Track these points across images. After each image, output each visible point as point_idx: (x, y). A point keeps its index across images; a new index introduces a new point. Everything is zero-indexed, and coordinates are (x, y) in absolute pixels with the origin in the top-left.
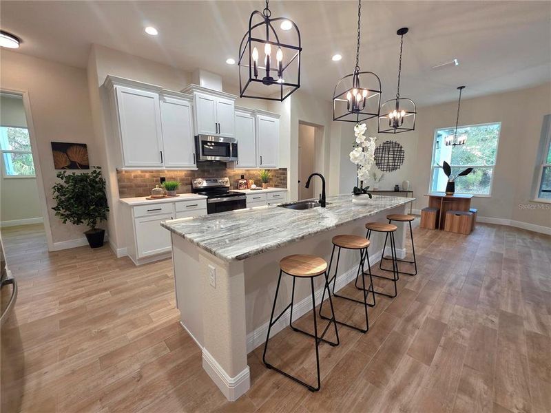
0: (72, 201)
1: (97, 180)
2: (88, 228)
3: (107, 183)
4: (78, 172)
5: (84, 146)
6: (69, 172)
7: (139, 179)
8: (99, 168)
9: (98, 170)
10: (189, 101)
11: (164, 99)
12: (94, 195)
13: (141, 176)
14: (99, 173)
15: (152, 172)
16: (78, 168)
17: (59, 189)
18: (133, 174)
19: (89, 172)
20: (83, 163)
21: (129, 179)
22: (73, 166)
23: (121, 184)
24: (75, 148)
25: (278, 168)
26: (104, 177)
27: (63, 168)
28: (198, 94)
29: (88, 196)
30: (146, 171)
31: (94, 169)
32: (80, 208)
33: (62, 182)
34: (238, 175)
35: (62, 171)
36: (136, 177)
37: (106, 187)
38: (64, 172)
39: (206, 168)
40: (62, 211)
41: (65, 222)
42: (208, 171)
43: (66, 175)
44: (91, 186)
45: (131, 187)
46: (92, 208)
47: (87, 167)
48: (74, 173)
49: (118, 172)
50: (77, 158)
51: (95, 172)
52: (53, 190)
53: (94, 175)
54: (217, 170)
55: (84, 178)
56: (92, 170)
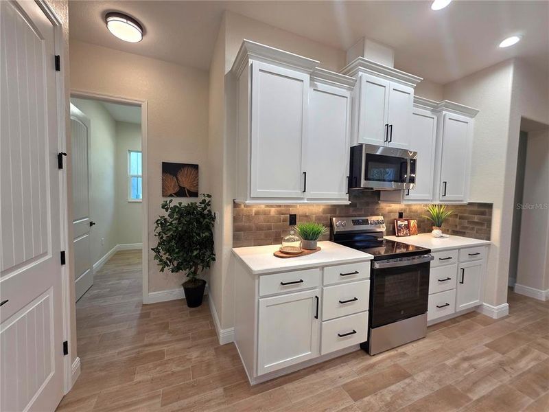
0: (173, 244)
1: (206, 212)
2: (185, 279)
3: (217, 220)
4: (185, 201)
5: (196, 167)
6: (176, 201)
7: (262, 217)
8: (209, 196)
9: (207, 199)
10: (349, 89)
11: (316, 85)
12: (199, 235)
13: (265, 213)
14: (209, 204)
16: (186, 196)
17: (162, 223)
18: (254, 210)
19: (197, 201)
20: (193, 190)
21: (249, 217)
22: (181, 193)
23: (236, 224)
24: (186, 169)
25: (465, 203)
26: (215, 210)
27: (171, 196)
28: (364, 75)
29: (193, 237)
30: (272, 206)
31: (203, 198)
32: (181, 254)
33: (166, 214)
34: (395, 212)
35: (168, 199)
36: (257, 213)
37: (216, 225)
38: (171, 201)
40: (162, 254)
41: (162, 269)
43: (172, 205)
44: (198, 222)
45: (249, 229)
46: (195, 253)
47: (195, 195)
48: (180, 204)
49: (235, 205)
50: (186, 183)
51: (204, 202)
52: (156, 225)
53: (203, 205)
54: (367, 204)
55: (190, 210)
56: (201, 198)
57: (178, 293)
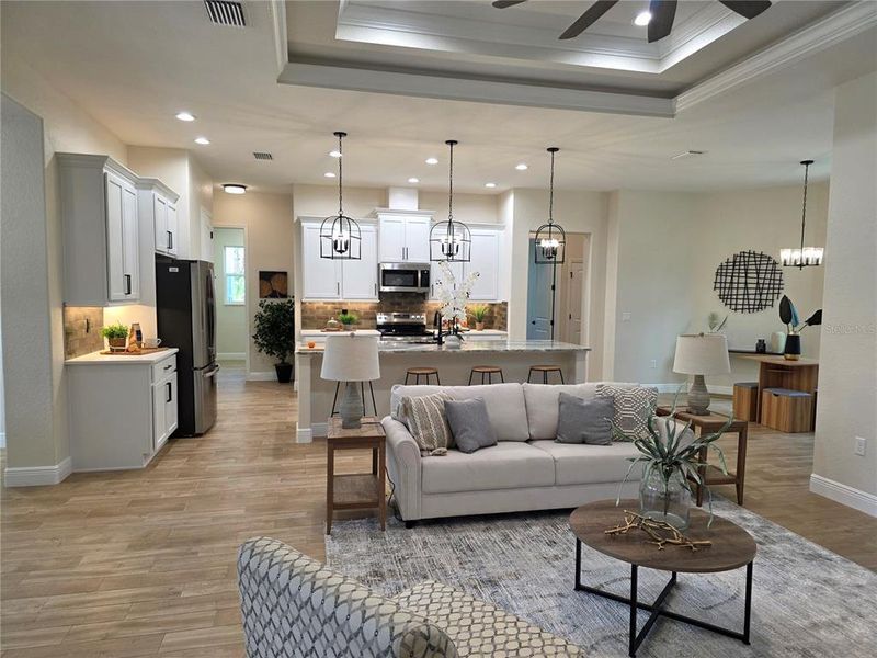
1: (290, 309)
2: (279, 361)
4: (276, 301)
5: (285, 274)
6: (269, 301)
7: (321, 311)
8: (293, 297)
9: (292, 300)
13: (323, 308)
14: (292, 303)
15: (334, 303)
16: (277, 297)
17: (260, 317)
18: (315, 305)
19: (285, 301)
20: (283, 293)
21: (312, 311)
22: (274, 295)
23: (303, 315)
24: (276, 276)
27: (266, 297)
29: (280, 326)
30: (328, 303)
33: (262, 311)
35: (264, 300)
36: (318, 308)
39: (397, 300)
40: (260, 340)
41: (260, 351)
42: (399, 304)
43: (266, 303)
44: (284, 316)
45: (313, 318)
47: (284, 296)
48: (272, 303)
49: (302, 303)
50: (277, 287)
51: (290, 301)
52: (255, 318)
53: (289, 305)
55: (280, 308)
56: (289, 299)
57: (272, 375)
